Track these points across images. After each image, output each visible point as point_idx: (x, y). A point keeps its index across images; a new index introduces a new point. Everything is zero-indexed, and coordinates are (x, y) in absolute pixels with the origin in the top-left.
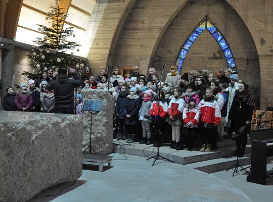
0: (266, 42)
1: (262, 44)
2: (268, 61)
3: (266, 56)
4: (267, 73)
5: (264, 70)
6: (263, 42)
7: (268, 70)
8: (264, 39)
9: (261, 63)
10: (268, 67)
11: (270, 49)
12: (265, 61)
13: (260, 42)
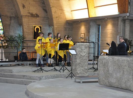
0: (25, 6)
1: (24, 8)
2: (27, 19)
3: (26, 16)
4: (27, 27)
5: (25, 25)
6: (24, 6)
7: (27, 25)
8: (25, 5)
9: (23, 21)
10: (28, 23)
11: (28, 12)
12: (26, 19)
13: (22, 6)
